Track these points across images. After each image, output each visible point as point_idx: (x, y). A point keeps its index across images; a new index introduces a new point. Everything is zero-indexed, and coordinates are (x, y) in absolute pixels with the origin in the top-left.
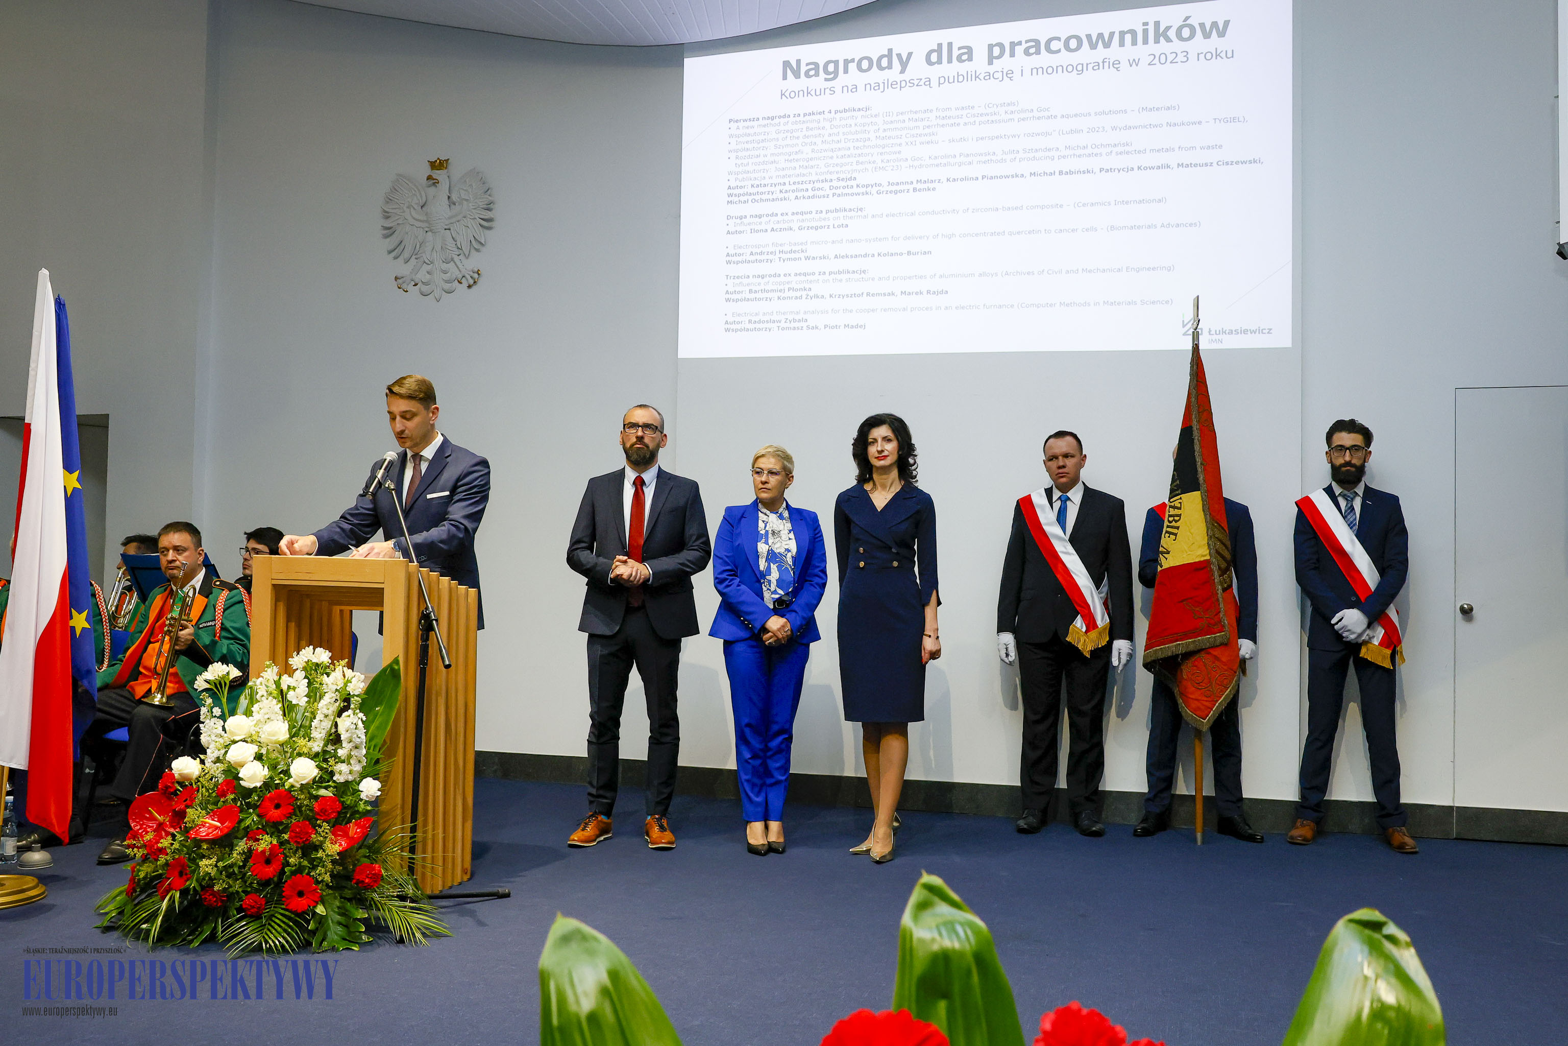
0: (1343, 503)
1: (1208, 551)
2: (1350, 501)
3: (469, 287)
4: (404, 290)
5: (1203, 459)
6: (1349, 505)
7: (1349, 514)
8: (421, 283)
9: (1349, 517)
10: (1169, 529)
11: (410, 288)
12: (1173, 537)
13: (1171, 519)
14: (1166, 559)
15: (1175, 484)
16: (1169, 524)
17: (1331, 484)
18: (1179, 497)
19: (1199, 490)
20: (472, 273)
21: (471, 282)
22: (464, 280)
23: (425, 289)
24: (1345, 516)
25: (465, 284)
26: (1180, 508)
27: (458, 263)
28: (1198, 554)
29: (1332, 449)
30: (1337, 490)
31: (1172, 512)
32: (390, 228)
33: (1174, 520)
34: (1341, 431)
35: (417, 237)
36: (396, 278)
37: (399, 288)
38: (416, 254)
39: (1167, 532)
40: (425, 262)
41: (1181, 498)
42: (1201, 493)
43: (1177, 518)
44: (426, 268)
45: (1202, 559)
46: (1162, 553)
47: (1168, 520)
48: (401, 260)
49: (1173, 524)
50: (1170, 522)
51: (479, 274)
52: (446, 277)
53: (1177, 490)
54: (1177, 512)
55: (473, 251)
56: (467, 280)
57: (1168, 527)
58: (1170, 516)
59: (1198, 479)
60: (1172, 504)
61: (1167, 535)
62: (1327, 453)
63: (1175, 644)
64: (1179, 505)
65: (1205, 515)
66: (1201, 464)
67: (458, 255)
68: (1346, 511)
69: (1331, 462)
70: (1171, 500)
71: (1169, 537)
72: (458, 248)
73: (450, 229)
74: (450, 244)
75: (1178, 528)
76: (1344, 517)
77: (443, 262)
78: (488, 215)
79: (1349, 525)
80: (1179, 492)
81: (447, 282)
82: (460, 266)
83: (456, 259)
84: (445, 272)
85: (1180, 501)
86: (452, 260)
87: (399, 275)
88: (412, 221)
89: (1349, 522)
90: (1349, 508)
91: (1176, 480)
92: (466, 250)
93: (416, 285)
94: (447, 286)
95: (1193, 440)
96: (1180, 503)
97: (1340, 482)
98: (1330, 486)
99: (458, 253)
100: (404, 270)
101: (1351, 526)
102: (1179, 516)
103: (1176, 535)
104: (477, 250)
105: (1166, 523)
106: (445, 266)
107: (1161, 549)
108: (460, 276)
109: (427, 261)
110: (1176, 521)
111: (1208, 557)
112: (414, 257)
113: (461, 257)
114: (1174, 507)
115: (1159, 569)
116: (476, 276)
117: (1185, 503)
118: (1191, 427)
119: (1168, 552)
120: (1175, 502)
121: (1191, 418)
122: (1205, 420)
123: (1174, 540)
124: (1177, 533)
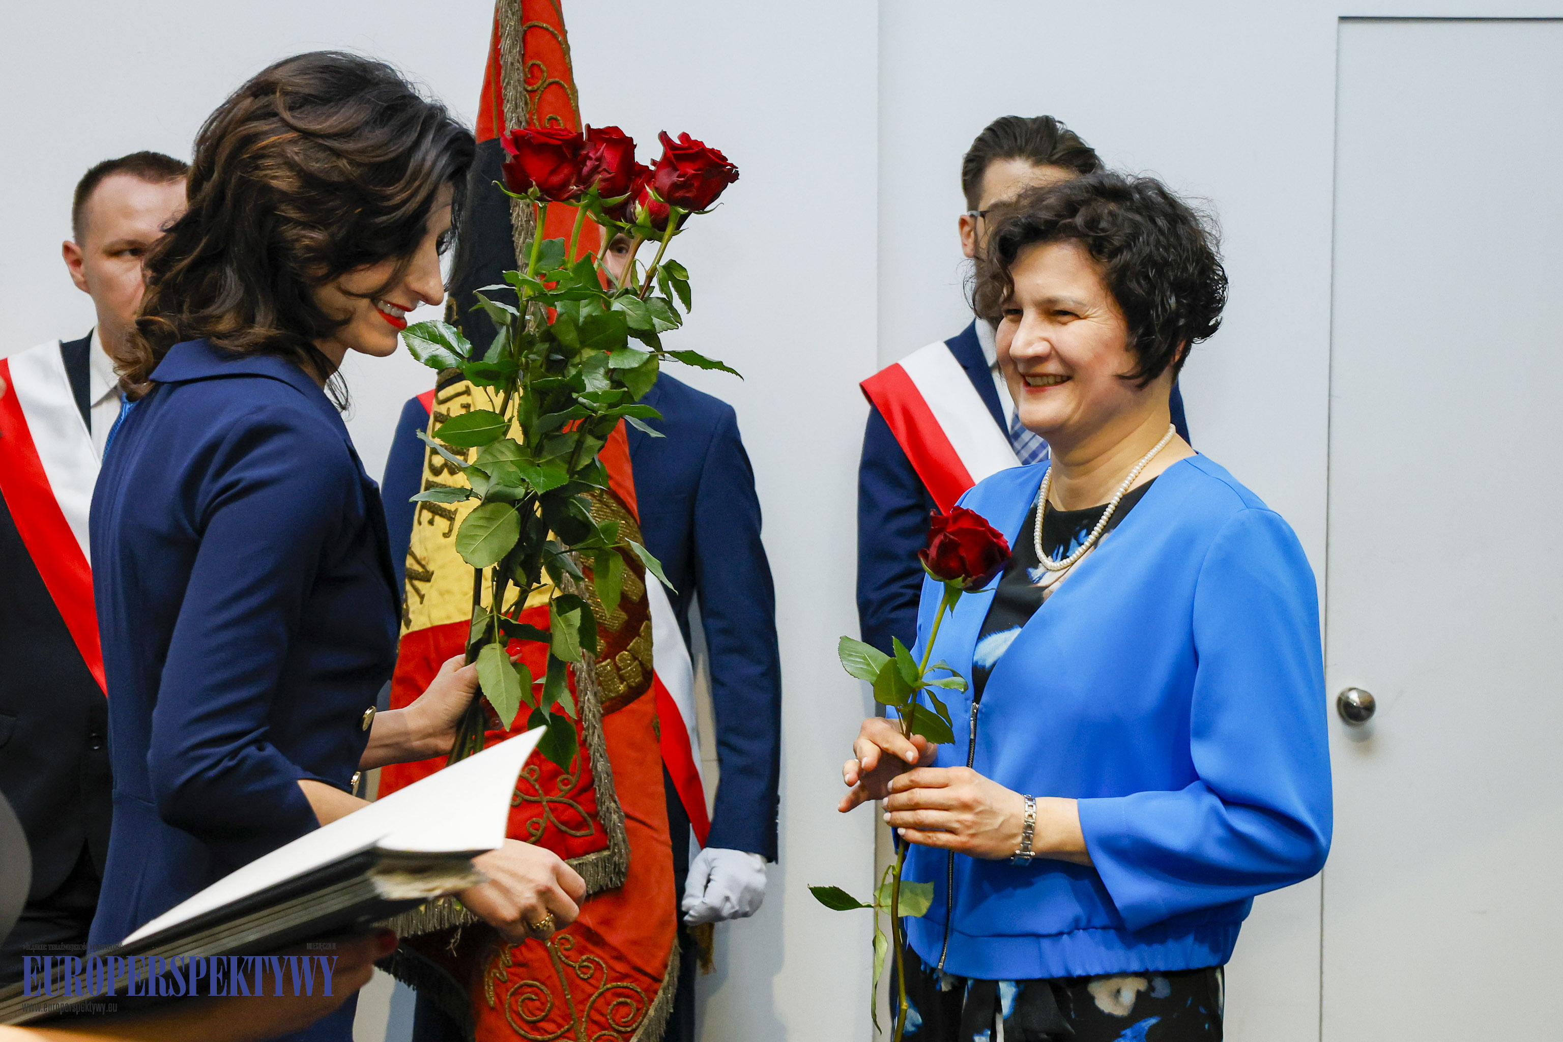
12: (442, 523)
13: (438, 460)
14: (422, 597)
17: (973, 326)
18: (461, 388)
29: (983, 214)
34: (1010, 155)
39: (425, 505)
41: (467, 392)
46: (414, 576)
47: (431, 466)
49: (444, 478)
50: (436, 472)
57: (431, 487)
60: (443, 409)
61: (426, 515)
62: (963, 222)
71: (431, 522)
85: (464, 399)
96: (467, 407)
98: (970, 333)
103: (449, 516)
107: (410, 562)
115: (404, 631)
117: (477, 406)
118: (499, 143)
119: (427, 577)
120: (448, 404)
121: (501, 113)
122: (551, 119)
123: (447, 535)
124: (456, 511)
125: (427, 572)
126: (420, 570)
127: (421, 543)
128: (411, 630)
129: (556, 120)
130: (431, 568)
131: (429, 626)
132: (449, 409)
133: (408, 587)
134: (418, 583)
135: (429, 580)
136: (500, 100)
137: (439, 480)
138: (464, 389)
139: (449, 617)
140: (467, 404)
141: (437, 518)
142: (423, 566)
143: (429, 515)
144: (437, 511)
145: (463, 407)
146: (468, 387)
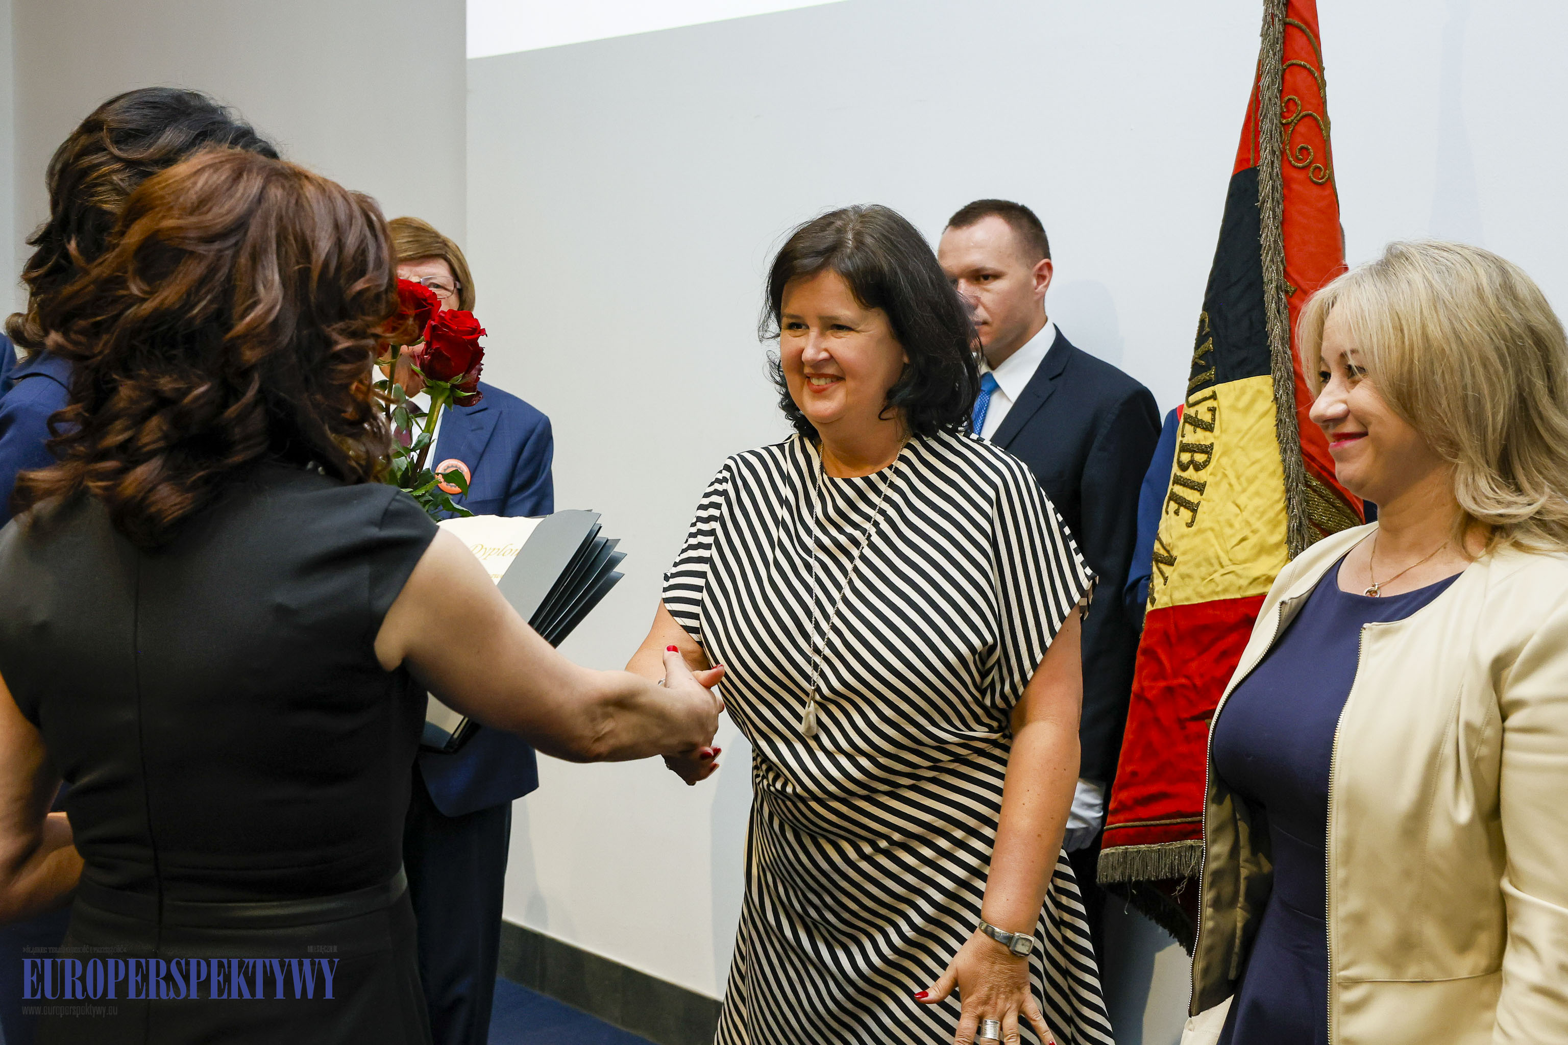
5: (1287, 275)
10: (1180, 490)
12: (1185, 514)
13: (1186, 457)
14: (1166, 579)
15: (1206, 347)
16: (1179, 473)
18: (1207, 392)
19: (1268, 373)
26: (1209, 428)
28: (1256, 574)
31: (1193, 435)
33: (1192, 462)
41: (1214, 397)
42: (1275, 383)
43: (1200, 458)
47: (1179, 462)
49: (1190, 474)
53: (1206, 368)
54: (1202, 437)
57: (1178, 481)
58: (1185, 448)
59: (1266, 336)
60: (1192, 412)
61: (1173, 506)
63: (1177, 844)
64: (1207, 417)
65: (1284, 451)
66: (1278, 288)
71: (1177, 513)
75: (1200, 488)
80: (1214, 373)
85: (1211, 403)
91: (1209, 337)
95: (1259, 211)
96: (1213, 410)
102: (1207, 450)
103: (1193, 508)
105: (1175, 469)
107: (1157, 547)
110: (1198, 467)
114: (1196, 423)
115: (1149, 608)
117: (1222, 409)
118: (1255, 171)
119: (1171, 561)
120: (1196, 407)
121: (1257, 145)
122: (1302, 149)
123: (1190, 525)
124: (1198, 504)
125: (1171, 557)
126: (1166, 554)
127: (1167, 530)
128: (1155, 608)
129: (1307, 149)
130: (1174, 553)
131: (1171, 605)
132: (1201, 412)
133: (1155, 569)
134: (1162, 566)
135: (1172, 565)
136: (1257, 133)
137: (1185, 475)
138: (1211, 394)
139: (1188, 599)
140: (1213, 407)
141: (1182, 509)
142: (1168, 552)
143: (1176, 506)
144: (1183, 503)
145: (1210, 409)
146: (1214, 392)
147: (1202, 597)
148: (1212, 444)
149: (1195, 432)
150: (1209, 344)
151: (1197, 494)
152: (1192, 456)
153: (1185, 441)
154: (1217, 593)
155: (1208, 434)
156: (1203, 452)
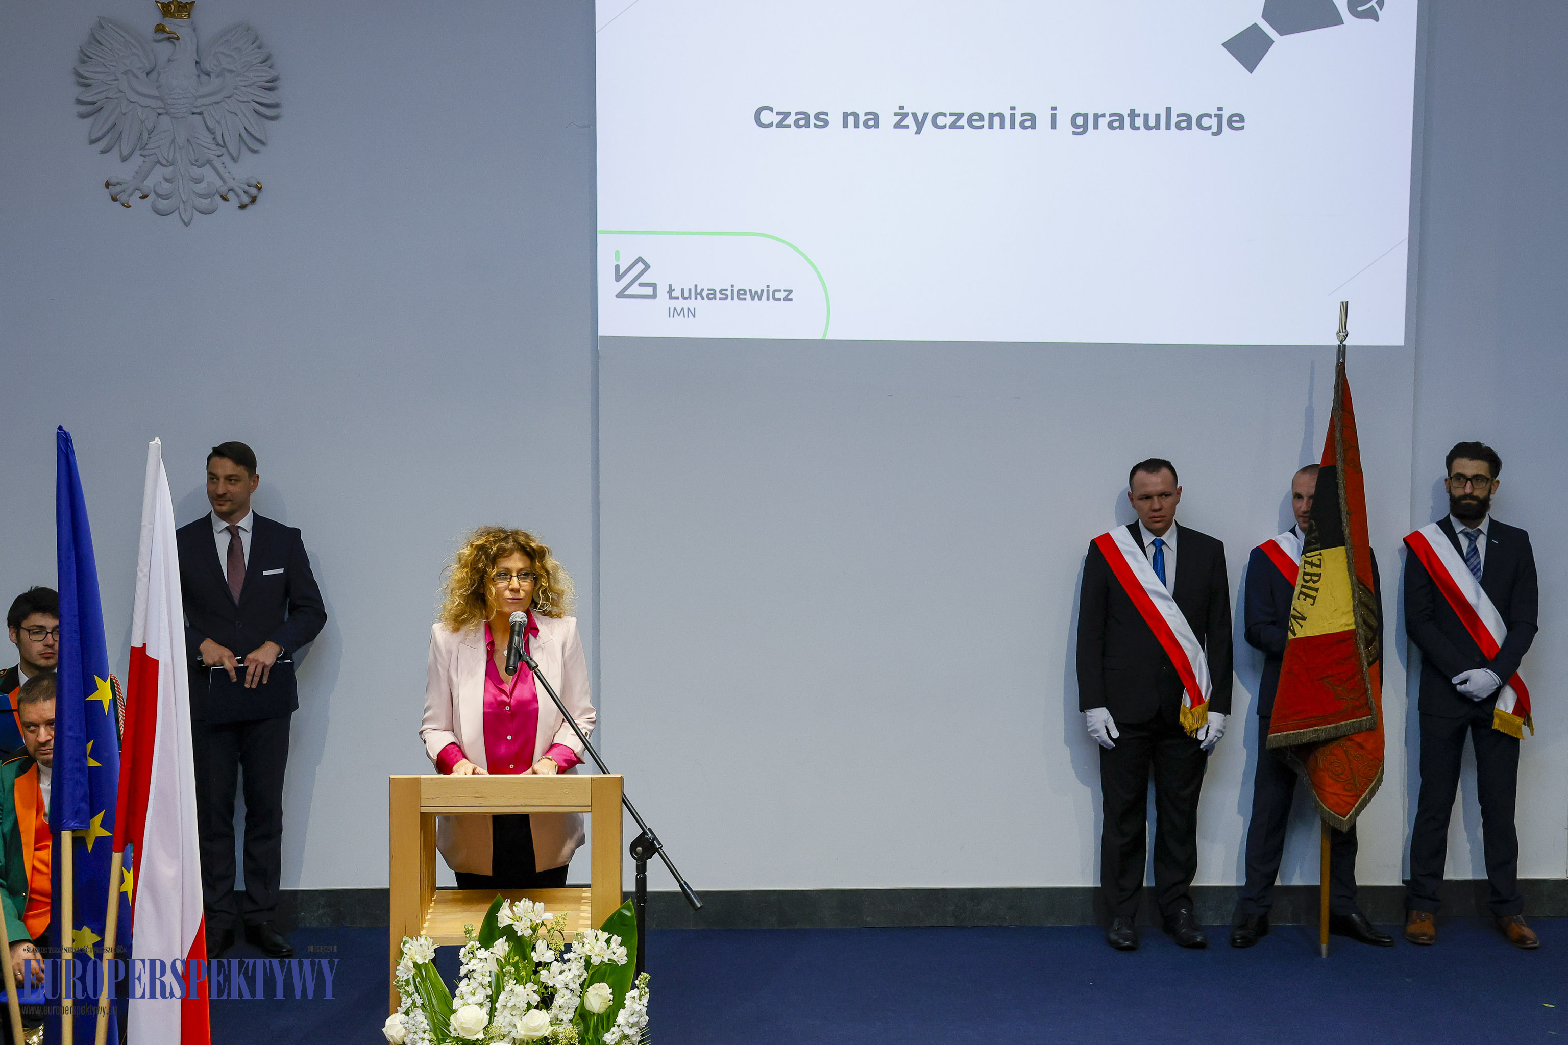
0: (1464, 543)
1: (1353, 620)
2: (1472, 538)
3: (243, 207)
4: (123, 205)
5: (1349, 508)
6: (1472, 546)
7: (1472, 556)
8: (153, 192)
9: (1472, 560)
10: (1304, 590)
11: (135, 200)
12: (1311, 601)
13: (1307, 578)
14: (1302, 626)
15: (1313, 535)
16: (1304, 584)
17: (1448, 517)
18: (1317, 552)
19: (1344, 545)
20: (246, 188)
21: (246, 199)
22: (231, 196)
23: (163, 204)
24: (1468, 558)
25: (234, 202)
26: (1319, 566)
27: (221, 170)
28: (1341, 623)
29: (1452, 477)
30: (1459, 528)
31: (1309, 569)
32: (94, 103)
33: (1311, 579)
34: (1464, 455)
35: (142, 122)
36: (107, 185)
37: (114, 199)
38: (143, 148)
39: (1301, 593)
40: (159, 162)
41: (1320, 554)
42: (1346, 550)
43: (1315, 578)
44: (159, 172)
45: (1346, 629)
46: (1295, 618)
48: (115, 153)
49: (1310, 584)
50: (1306, 581)
51: (260, 189)
52: (201, 188)
53: (1315, 544)
54: (1315, 570)
55: (246, 153)
56: (238, 196)
57: (1303, 586)
58: (1305, 574)
59: (1343, 532)
60: (1309, 560)
61: (1302, 597)
62: (1446, 481)
63: (1312, 729)
64: (1318, 563)
65: (1351, 576)
66: (1347, 513)
67: (218, 156)
68: (1468, 553)
69: (1450, 492)
70: (1308, 554)
71: (1305, 599)
72: (218, 144)
73: (200, 114)
74: (205, 138)
75: (1317, 590)
76: (1466, 561)
77: (192, 164)
78: (269, 98)
79: (1472, 570)
80: (1318, 546)
81: (201, 196)
82: (226, 175)
83: (217, 163)
84: (198, 181)
85: (1319, 557)
86: (209, 162)
87: (114, 180)
88: (135, 98)
89: (1471, 567)
90: (1472, 550)
91: (1314, 531)
92: (232, 146)
93: (144, 197)
94: (204, 203)
95: (1337, 483)
96: (1320, 560)
97: (1462, 518)
98: (1447, 520)
99: (220, 153)
100: (124, 172)
101: (1474, 571)
102: (1319, 575)
103: (1314, 598)
104: (255, 152)
105: (1299, 581)
106: (196, 172)
107: (1293, 612)
108: (224, 189)
109: (164, 162)
110: (1314, 582)
111: (1353, 627)
112: (138, 153)
113: (226, 158)
114: (1312, 564)
115: (1292, 637)
116: (254, 191)
117: (1325, 560)
118: (1335, 468)
119: (1304, 619)
120: (1312, 558)
121: (1334, 457)
122: (1351, 459)
123: (1312, 605)
124: (1316, 596)
125: (1304, 617)
126: (1300, 616)
128: (1296, 637)
130: (1306, 615)
131: (1304, 637)
132: (1312, 560)
135: (1305, 620)
137: (1308, 585)
138: (1319, 553)
139: (1313, 633)
142: (1300, 614)
143: (1304, 597)
144: (1307, 595)
145: (1318, 559)
146: (1320, 553)
147: (1319, 633)
148: (1321, 573)
149: (1312, 568)
150: (1317, 534)
151: (1315, 592)
152: (1311, 577)
153: (1306, 571)
154: (1326, 631)
155: (1319, 569)
156: (1317, 576)
